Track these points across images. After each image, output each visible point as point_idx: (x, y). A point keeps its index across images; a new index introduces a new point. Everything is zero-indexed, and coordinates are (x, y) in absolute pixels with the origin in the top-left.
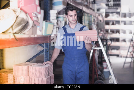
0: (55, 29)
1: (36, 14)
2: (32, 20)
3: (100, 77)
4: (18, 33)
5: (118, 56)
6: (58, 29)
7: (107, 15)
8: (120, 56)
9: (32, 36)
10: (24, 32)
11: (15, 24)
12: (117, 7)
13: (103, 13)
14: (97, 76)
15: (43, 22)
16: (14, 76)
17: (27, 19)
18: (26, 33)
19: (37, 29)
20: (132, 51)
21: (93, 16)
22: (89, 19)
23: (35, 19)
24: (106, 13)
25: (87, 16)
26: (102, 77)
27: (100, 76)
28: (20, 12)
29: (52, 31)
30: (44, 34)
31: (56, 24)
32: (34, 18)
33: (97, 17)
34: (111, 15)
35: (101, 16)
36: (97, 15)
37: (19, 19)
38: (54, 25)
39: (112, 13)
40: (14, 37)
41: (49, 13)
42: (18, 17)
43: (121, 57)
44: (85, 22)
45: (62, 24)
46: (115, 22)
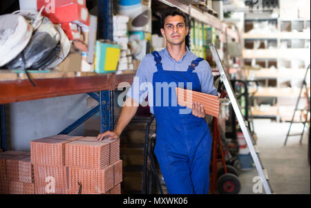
0: (125, 60)
1: (78, 26)
2: (70, 39)
3: (230, 166)
4: (37, 69)
5: (273, 119)
6: (130, 58)
7: (248, 26)
8: (278, 119)
9: (70, 75)
10: (50, 67)
11: (29, 49)
12: (271, 8)
13: (239, 20)
14: (223, 164)
15: (95, 44)
16: (32, 166)
17: (57, 37)
18: (57, 68)
19: (81, 59)
20: (305, 109)
21: (213, 30)
22: (205, 35)
23: (76, 36)
24: (246, 21)
25: (201, 29)
26: (236, 167)
27: (232, 164)
28: (42, 20)
29: (118, 63)
30: (98, 71)
31: (125, 47)
32: (73, 33)
33: (224, 30)
34: (256, 25)
35: (233, 27)
36: (225, 26)
37: (38, 38)
38: (122, 51)
39: (260, 21)
40: (27, 78)
41: (109, 23)
42: (36, 33)
43: (281, 121)
44: (197, 43)
45: (142, 47)
46: (266, 43)
